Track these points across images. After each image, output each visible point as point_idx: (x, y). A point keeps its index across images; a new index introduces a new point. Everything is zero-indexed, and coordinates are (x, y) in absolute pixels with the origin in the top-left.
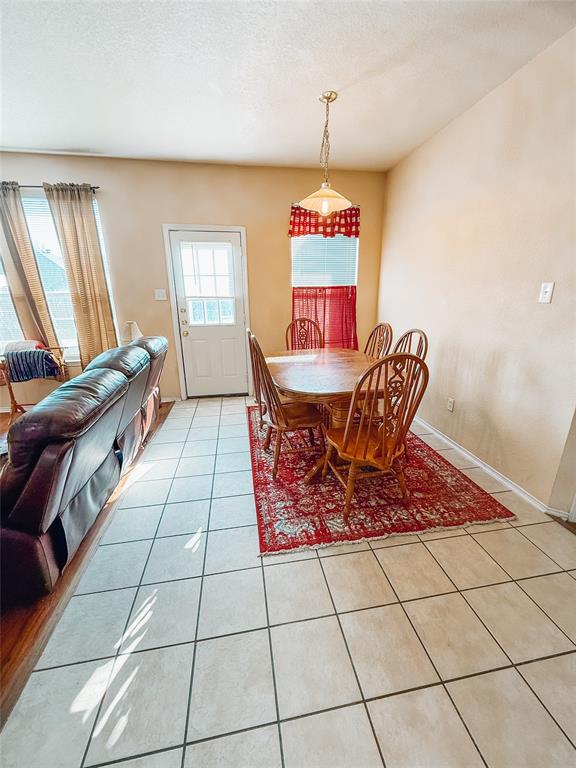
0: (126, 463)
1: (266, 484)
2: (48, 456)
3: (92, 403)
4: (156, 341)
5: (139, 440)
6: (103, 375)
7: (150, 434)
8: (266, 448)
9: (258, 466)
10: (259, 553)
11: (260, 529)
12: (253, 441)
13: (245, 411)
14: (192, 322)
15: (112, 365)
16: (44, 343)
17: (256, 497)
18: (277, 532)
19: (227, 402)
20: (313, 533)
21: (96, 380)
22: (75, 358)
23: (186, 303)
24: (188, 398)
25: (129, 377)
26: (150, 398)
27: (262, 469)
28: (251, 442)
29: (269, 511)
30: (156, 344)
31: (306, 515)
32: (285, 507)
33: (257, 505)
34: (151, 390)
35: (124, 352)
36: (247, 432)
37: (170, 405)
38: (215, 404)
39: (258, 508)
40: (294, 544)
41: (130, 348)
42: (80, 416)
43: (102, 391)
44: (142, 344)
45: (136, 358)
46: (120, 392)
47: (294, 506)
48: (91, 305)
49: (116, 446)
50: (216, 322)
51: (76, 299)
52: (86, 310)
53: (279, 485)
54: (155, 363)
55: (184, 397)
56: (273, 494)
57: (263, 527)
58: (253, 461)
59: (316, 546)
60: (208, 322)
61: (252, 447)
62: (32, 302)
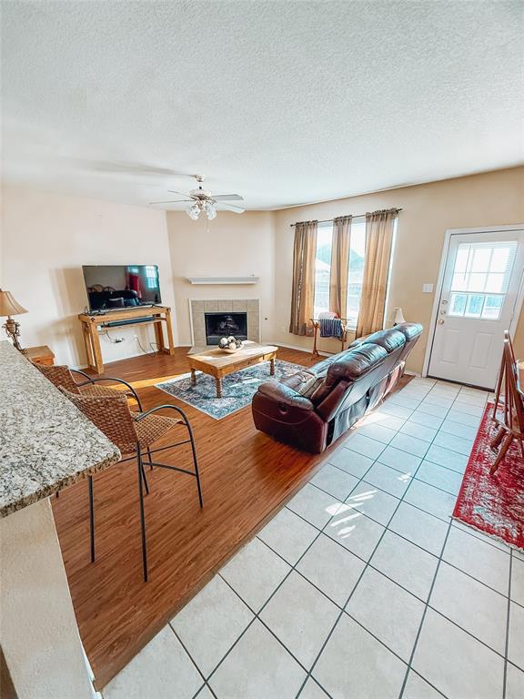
0: (370, 407)
1: (480, 473)
2: (341, 385)
3: (367, 364)
4: (413, 328)
5: (382, 395)
6: (374, 348)
7: (389, 393)
8: (495, 445)
9: (476, 456)
10: (451, 514)
11: (459, 501)
12: (481, 434)
13: (484, 406)
14: (451, 313)
15: (380, 343)
16: (339, 315)
17: (465, 478)
18: (475, 512)
19: (465, 392)
20: (515, 535)
21: (370, 350)
22: (353, 327)
23: (449, 295)
24: (428, 377)
25: (389, 352)
26: (397, 368)
27: (481, 461)
28: (479, 435)
29: (474, 494)
30: (412, 331)
31: (514, 519)
32: (493, 501)
33: (463, 484)
34: (399, 363)
35: (389, 334)
36: (478, 425)
37: (410, 377)
38: (454, 390)
39: (464, 487)
40: (489, 530)
41: (394, 331)
42: (359, 370)
43: (372, 359)
44: (402, 330)
45: (396, 339)
46: (382, 360)
47: (503, 505)
48: (373, 292)
49: (368, 394)
50: (477, 316)
51: (365, 288)
52: (369, 297)
53: (495, 481)
54: (408, 344)
55: (424, 374)
56: (484, 484)
57: (461, 501)
58: (474, 450)
59: (512, 546)
60: (468, 315)
61: (477, 439)
62: (339, 289)
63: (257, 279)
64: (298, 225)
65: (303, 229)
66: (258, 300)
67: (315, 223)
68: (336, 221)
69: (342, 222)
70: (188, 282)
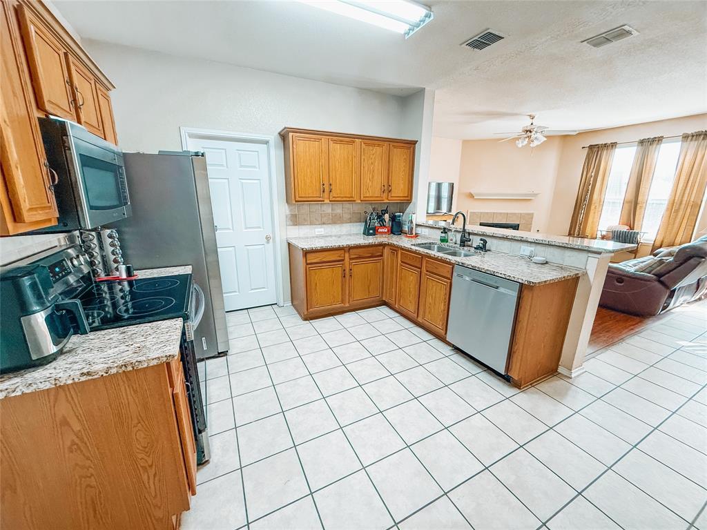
16: (632, 228)
22: (649, 240)
48: (682, 207)
62: (636, 203)
63: (536, 195)
64: (591, 147)
65: (596, 151)
66: (533, 214)
67: (614, 145)
68: (642, 142)
69: (648, 144)
70: (471, 196)
